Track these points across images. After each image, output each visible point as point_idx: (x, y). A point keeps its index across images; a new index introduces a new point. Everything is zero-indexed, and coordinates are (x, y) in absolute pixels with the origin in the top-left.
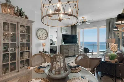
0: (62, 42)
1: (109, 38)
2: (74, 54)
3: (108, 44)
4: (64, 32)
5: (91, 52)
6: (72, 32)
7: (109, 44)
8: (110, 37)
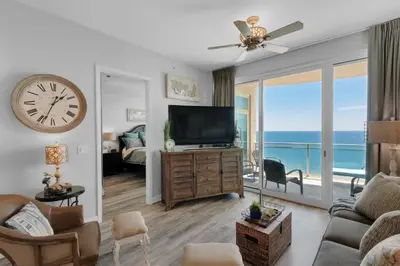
0: (166, 140)
1: (380, 118)
2: (218, 189)
3: (376, 147)
4: (182, 97)
5: (294, 180)
6: (216, 96)
7: (383, 146)
8: (385, 116)
